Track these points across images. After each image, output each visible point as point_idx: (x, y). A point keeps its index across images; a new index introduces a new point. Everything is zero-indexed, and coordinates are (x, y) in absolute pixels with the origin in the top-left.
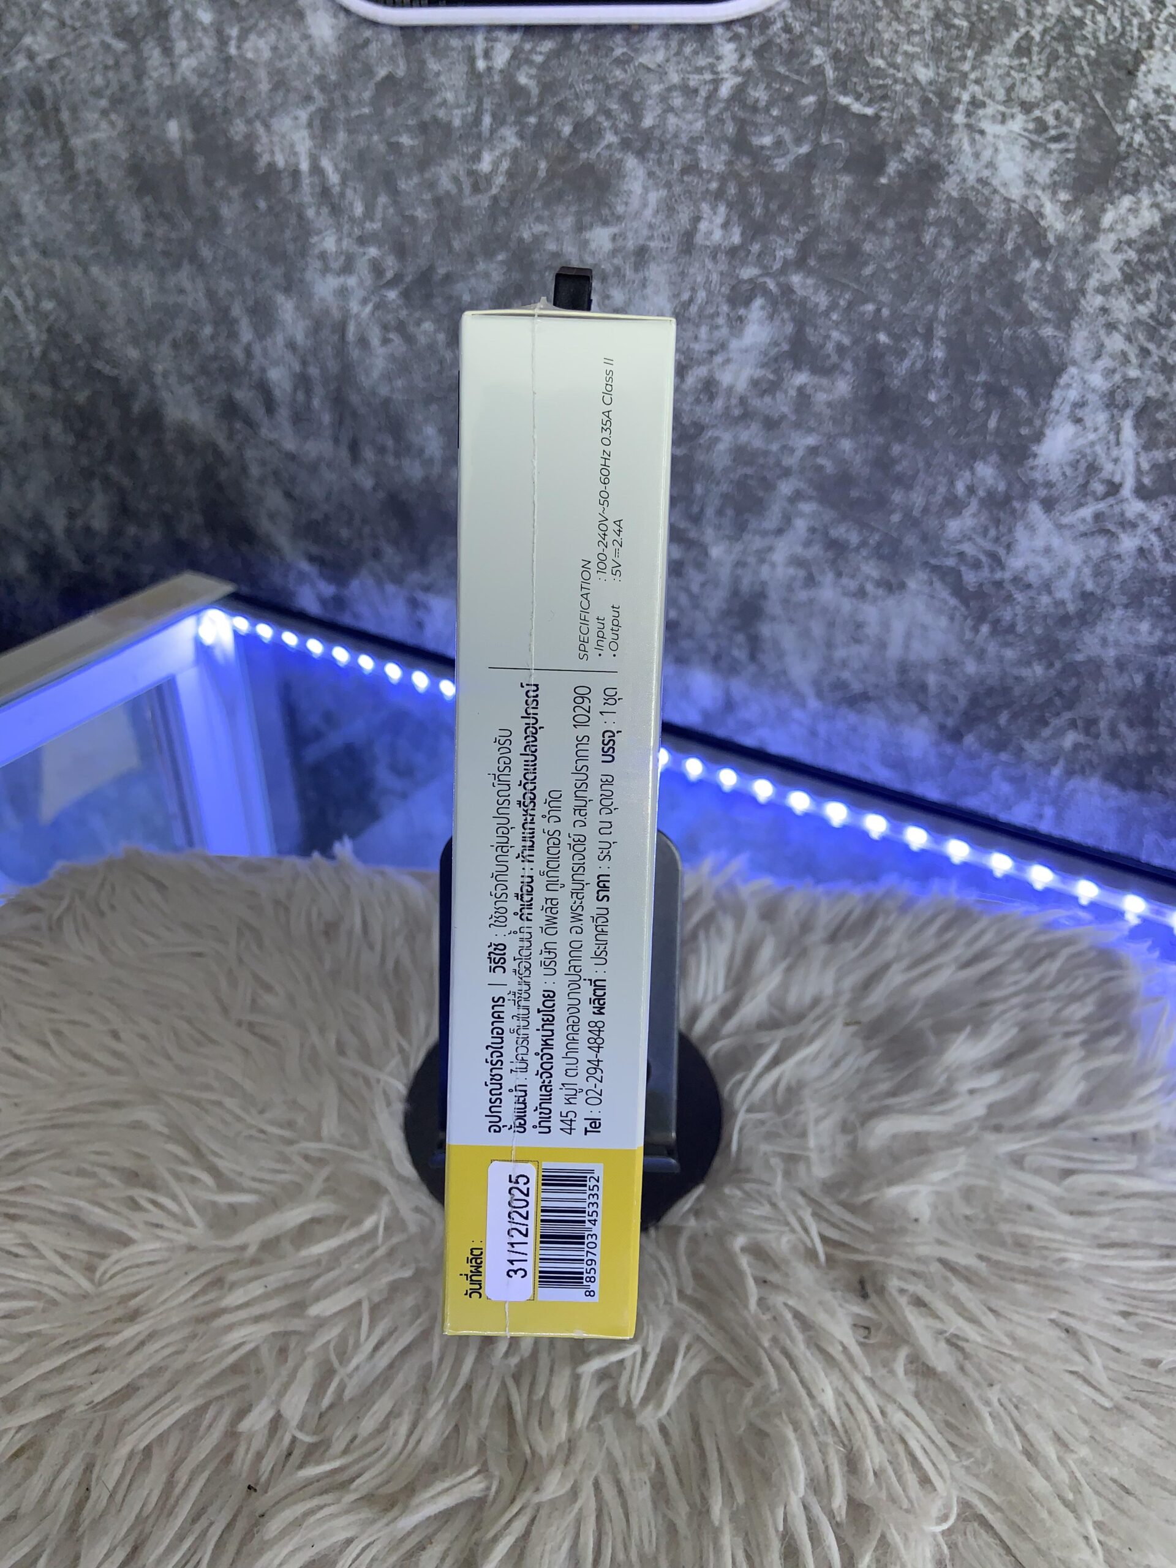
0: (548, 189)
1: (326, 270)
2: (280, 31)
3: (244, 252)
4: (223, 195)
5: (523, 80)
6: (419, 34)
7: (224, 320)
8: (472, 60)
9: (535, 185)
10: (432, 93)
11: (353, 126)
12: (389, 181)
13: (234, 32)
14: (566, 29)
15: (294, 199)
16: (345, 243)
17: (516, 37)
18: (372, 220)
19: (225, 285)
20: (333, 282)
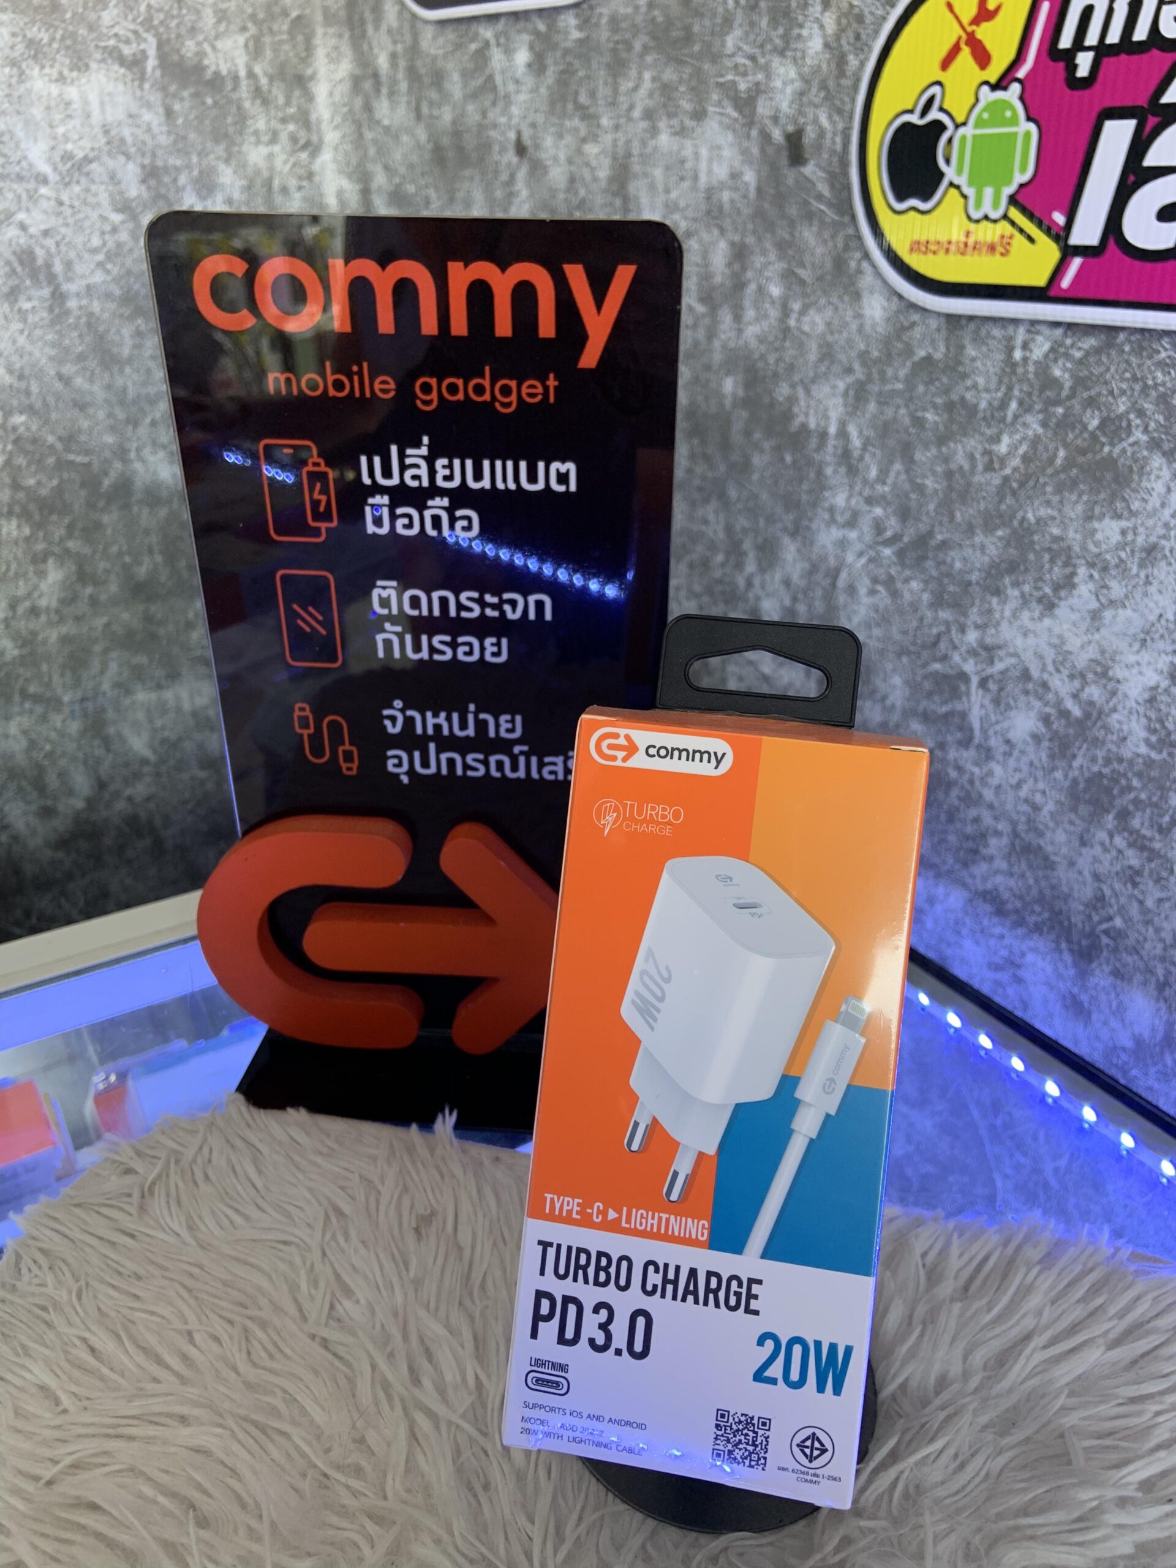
0: (1063, 476)
1: (833, 520)
2: (836, 309)
3: (764, 496)
4: (758, 447)
5: (1057, 373)
6: (964, 322)
7: (735, 552)
8: (1010, 350)
9: (1049, 471)
10: (964, 376)
11: (883, 400)
12: (906, 452)
13: (796, 306)
14: (1112, 330)
15: (817, 457)
16: (853, 502)
17: (1059, 332)
18: (884, 483)
19: (742, 522)
20: (836, 533)
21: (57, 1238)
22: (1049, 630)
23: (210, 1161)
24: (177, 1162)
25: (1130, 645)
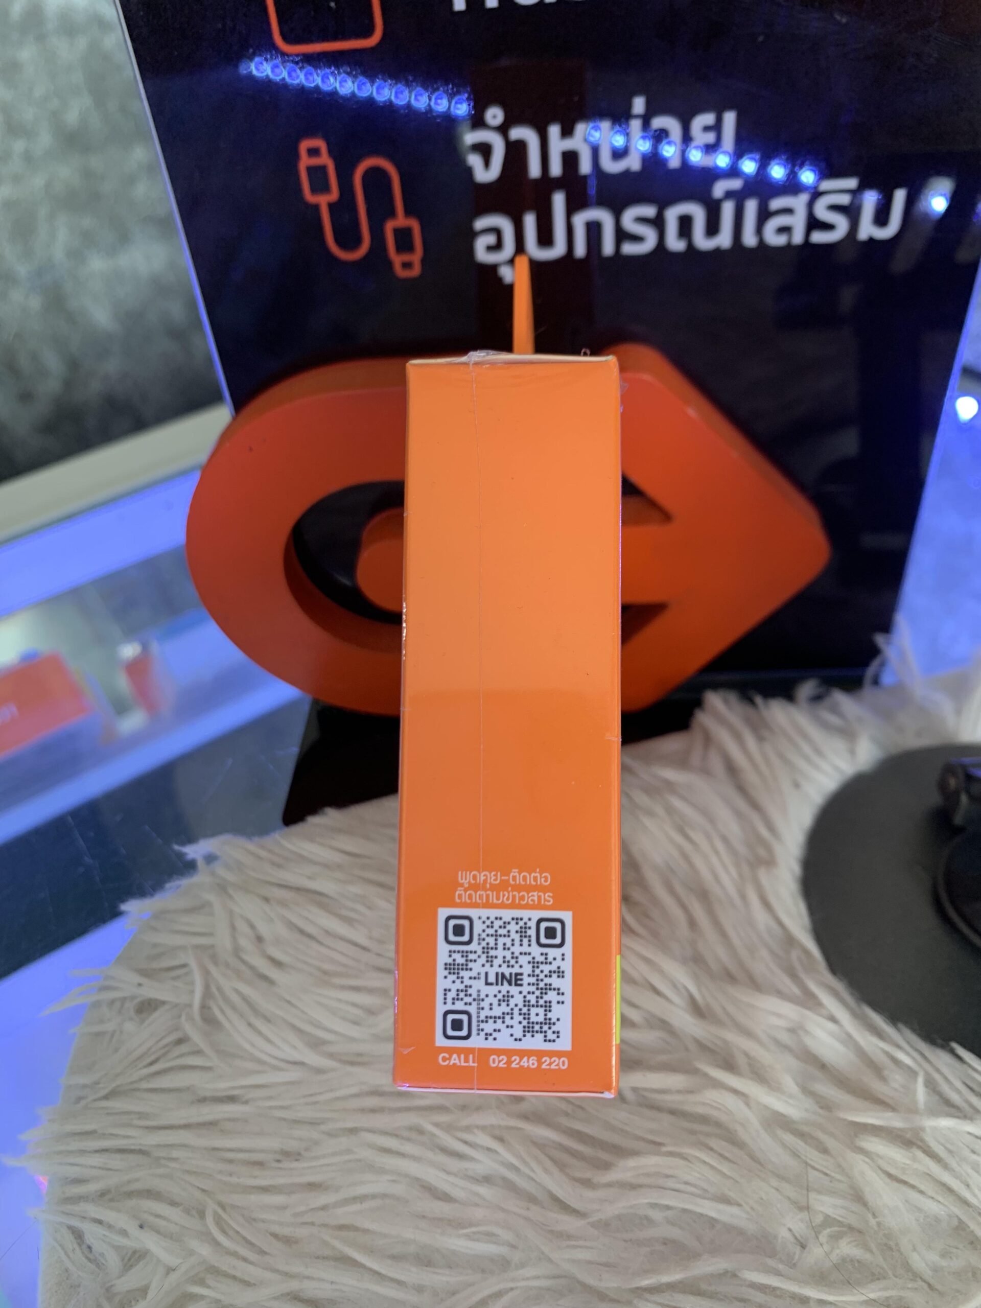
21: (116, 1161)
23: (260, 939)
24: (214, 959)
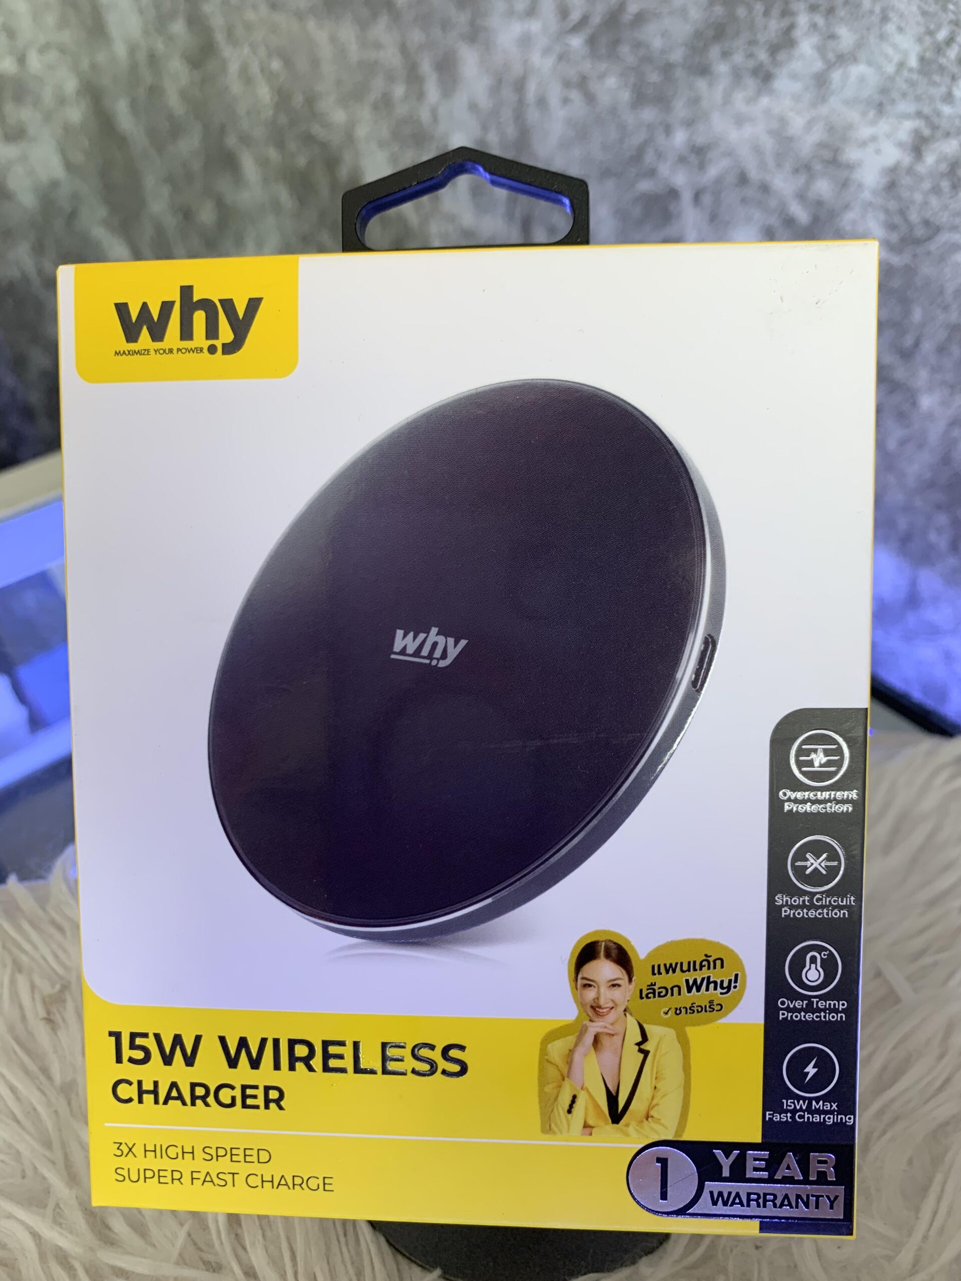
7: (414, 78)
22: (767, 112)
25: (864, 114)
